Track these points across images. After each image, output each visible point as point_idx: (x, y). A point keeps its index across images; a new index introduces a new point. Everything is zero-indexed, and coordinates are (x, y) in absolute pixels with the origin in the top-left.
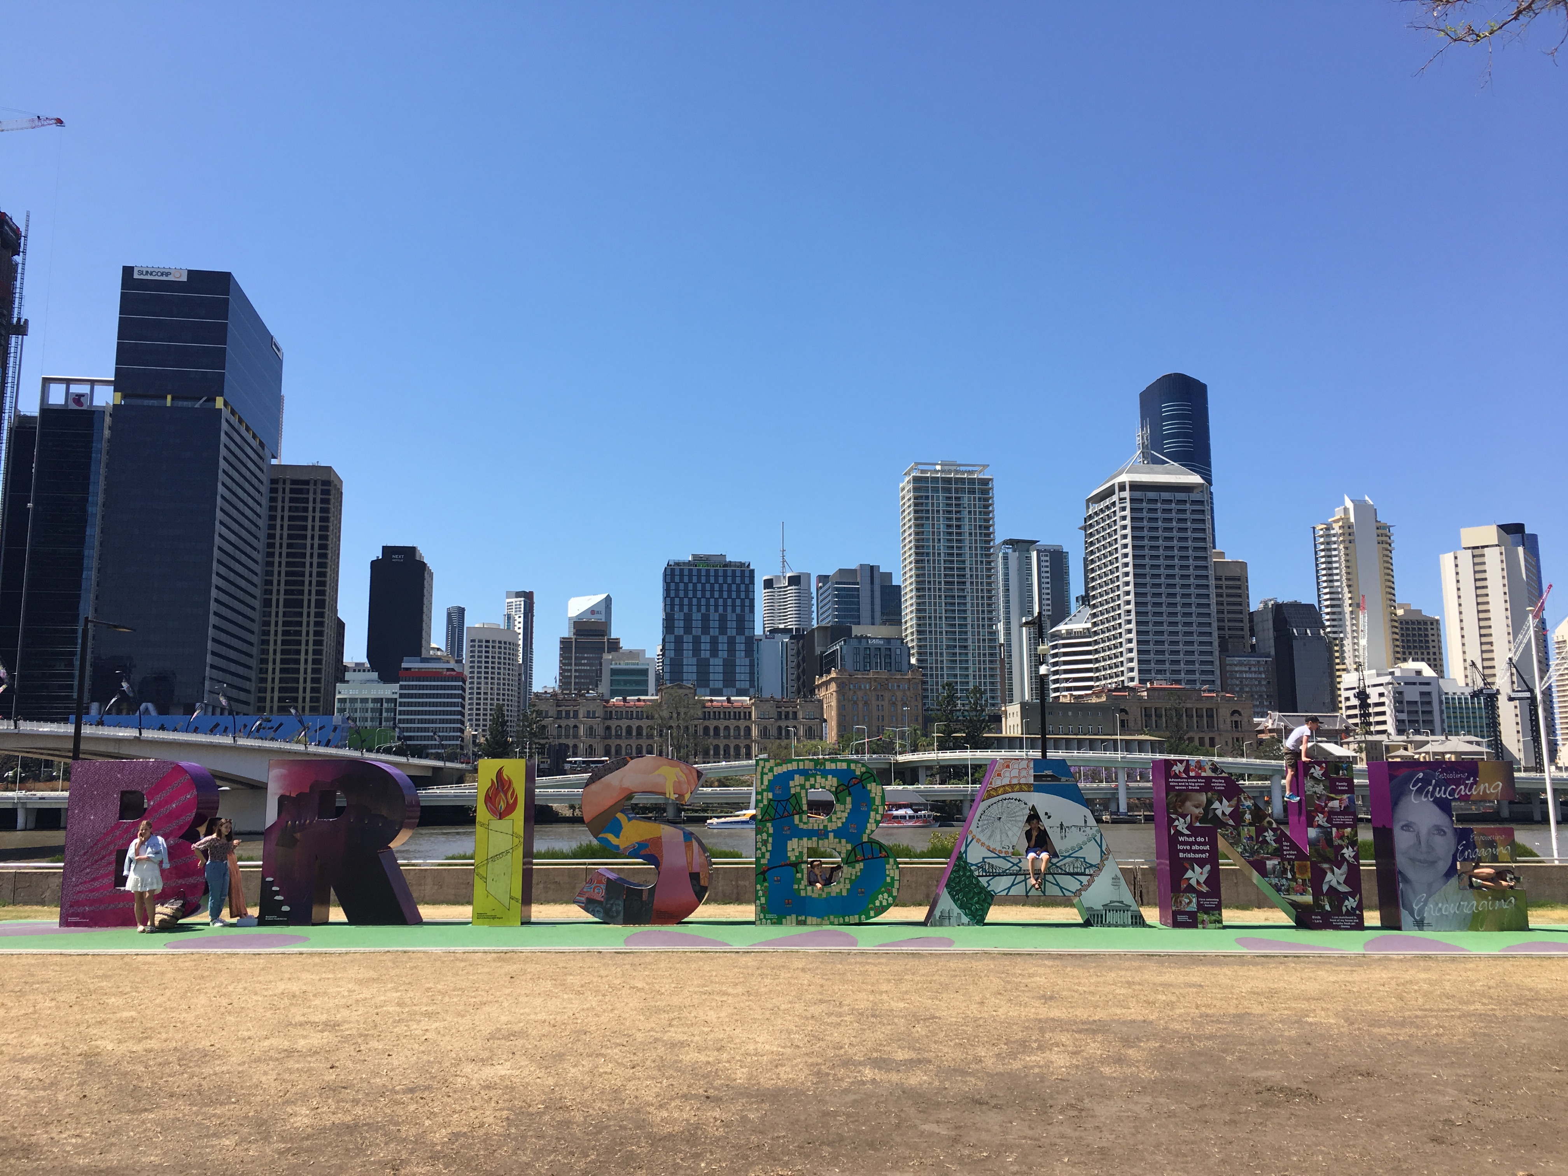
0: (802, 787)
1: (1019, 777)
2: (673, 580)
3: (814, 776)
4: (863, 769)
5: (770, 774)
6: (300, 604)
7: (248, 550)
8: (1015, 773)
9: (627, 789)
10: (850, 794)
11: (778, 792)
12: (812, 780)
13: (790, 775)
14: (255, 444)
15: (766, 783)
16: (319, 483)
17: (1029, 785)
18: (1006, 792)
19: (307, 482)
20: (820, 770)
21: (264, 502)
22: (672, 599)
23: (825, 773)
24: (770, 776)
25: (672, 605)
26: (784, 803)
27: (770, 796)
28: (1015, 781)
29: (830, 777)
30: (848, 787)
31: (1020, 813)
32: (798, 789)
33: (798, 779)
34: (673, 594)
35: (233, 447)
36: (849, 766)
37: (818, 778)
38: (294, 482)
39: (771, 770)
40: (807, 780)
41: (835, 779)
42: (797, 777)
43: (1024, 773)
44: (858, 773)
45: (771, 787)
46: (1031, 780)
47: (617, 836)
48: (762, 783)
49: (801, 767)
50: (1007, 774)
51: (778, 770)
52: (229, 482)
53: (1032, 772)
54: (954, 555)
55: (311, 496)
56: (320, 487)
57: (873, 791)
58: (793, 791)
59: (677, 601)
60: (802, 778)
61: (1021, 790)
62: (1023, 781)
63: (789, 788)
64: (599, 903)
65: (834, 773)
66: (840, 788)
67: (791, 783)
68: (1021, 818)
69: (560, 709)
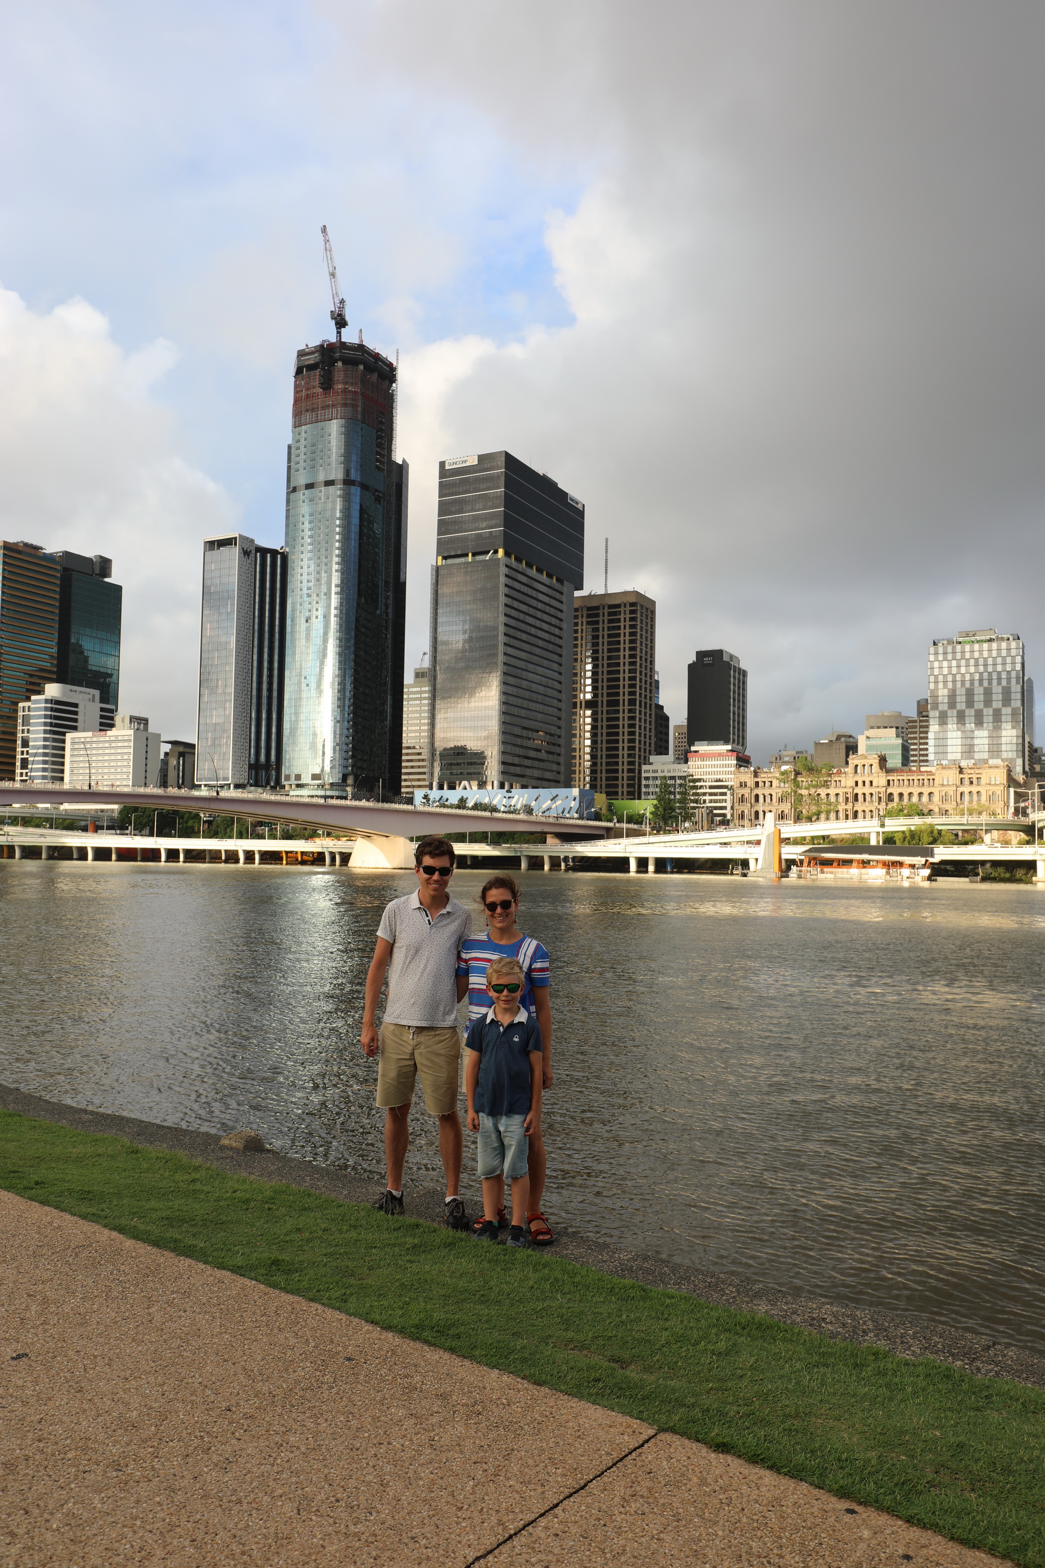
2: (936, 659)
6: (617, 703)
7: (546, 663)
14: (549, 581)
16: (628, 605)
19: (619, 606)
21: (566, 626)
22: (936, 677)
25: (936, 683)
35: (518, 586)
38: (610, 607)
52: (514, 613)
55: (622, 617)
56: (628, 608)
59: (941, 678)
69: (757, 780)
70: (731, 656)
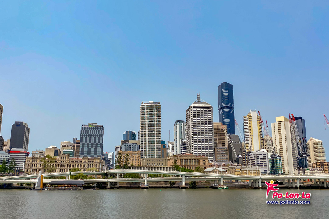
2: (83, 130)
22: (82, 134)
25: (82, 136)
34: (82, 133)
54: (151, 123)
59: (83, 134)
69: (33, 160)
70: (25, 124)
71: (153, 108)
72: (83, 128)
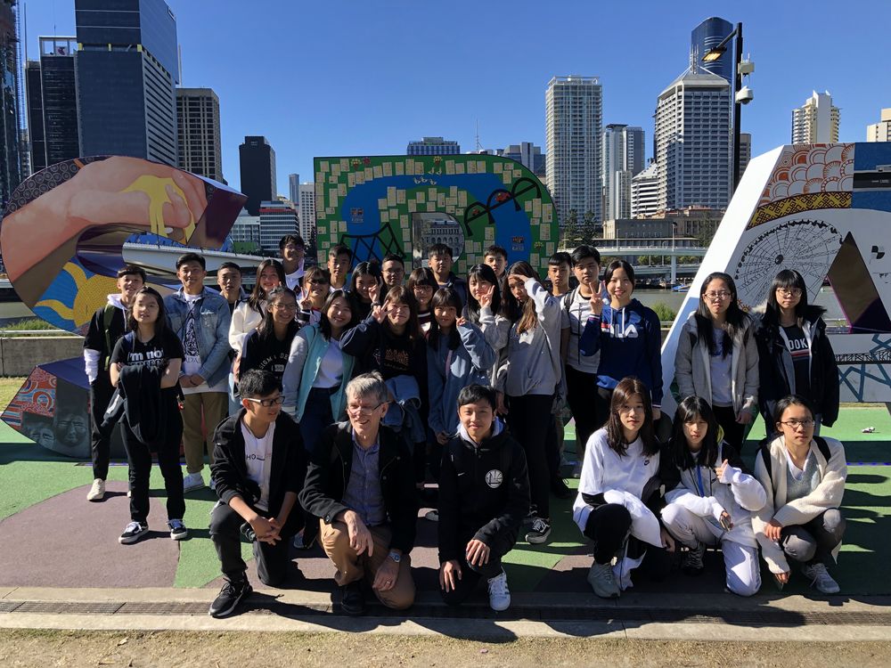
0: (402, 209)
1: (824, 180)
3: (424, 188)
4: (518, 173)
5: (342, 187)
7: (167, 139)
8: (816, 171)
9: (81, 219)
10: (492, 221)
11: (358, 220)
12: (420, 196)
13: (378, 187)
14: (164, 75)
15: (334, 203)
16: (205, 99)
17: (842, 195)
18: (795, 210)
19: (198, 99)
20: (434, 177)
21: (174, 110)
23: (445, 183)
24: (341, 190)
26: (369, 241)
27: (343, 227)
28: (815, 188)
29: (453, 189)
30: (488, 209)
31: (822, 249)
32: (394, 214)
33: (394, 196)
35: (150, 76)
36: (490, 167)
37: (432, 192)
38: (190, 99)
39: (343, 178)
40: (410, 195)
41: (464, 194)
42: (391, 191)
43: (834, 171)
44: (507, 180)
45: (344, 211)
46: (848, 185)
47: (69, 304)
48: (327, 204)
49: (399, 172)
50: (801, 175)
51: (356, 179)
52: (151, 98)
53: (850, 170)
54: (578, 133)
55: (201, 107)
57: (536, 214)
58: (384, 218)
60: (402, 193)
61: (827, 205)
62: (831, 187)
63: (379, 212)
64: (47, 420)
65: (463, 181)
66: (473, 210)
67: (382, 204)
68: (823, 259)
71: (584, 93)
72: (412, 150)
